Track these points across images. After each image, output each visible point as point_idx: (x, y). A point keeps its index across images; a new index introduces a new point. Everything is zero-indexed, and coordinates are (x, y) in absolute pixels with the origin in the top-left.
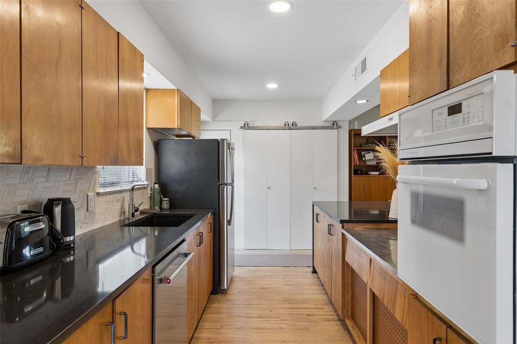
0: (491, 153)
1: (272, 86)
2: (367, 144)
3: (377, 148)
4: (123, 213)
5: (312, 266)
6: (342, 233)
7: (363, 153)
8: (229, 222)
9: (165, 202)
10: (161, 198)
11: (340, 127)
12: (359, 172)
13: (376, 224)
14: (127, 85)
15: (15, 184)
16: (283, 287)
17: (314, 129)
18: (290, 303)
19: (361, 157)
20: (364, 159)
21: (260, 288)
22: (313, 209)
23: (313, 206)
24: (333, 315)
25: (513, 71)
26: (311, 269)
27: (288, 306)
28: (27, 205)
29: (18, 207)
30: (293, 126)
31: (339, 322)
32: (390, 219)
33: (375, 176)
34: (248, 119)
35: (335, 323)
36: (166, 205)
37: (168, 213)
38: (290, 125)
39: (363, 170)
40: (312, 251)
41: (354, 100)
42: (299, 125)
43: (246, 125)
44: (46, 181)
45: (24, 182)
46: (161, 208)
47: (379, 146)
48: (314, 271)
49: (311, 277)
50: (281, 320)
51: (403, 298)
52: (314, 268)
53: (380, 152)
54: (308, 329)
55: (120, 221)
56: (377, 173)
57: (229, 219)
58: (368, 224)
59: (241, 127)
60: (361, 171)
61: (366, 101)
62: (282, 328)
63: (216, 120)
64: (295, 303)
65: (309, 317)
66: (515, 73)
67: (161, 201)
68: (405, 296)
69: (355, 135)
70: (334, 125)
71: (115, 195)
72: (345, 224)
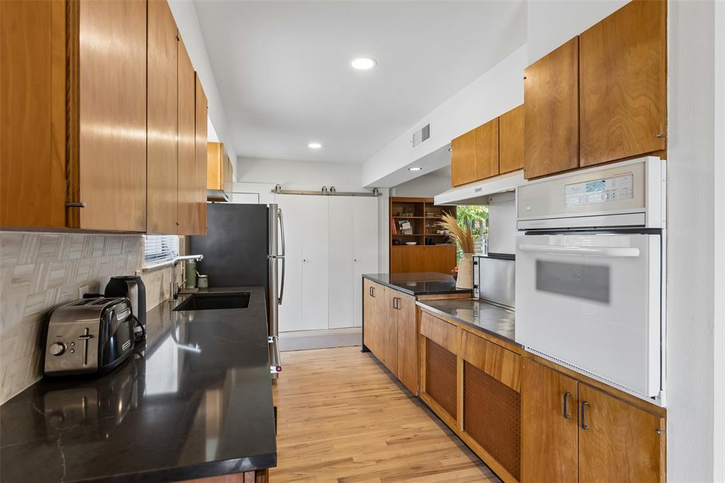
0: (644, 226)
1: (315, 146)
2: (404, 212)
3: (444, 218)
4: (162, 294)
5: (361, 344)
6: (417, 305)
7: (400, 222)
8: (280, 300)
9: (204, 280)
10: (197, 275)
11: (381, 194)
12: (397, 243)
13: (448, 295)
14: (199, 139)
15: (78, 259)
16: (338, 369)
17: (353, 195)
18: (351, 386)
19: (398, 226)
20: (401, 228)
21: (313, 374)
22: (363, 283)
23: (363, 280)
24: (400, 393)
25: (659, 158)
26: (361, 348)
27: (351, 389)
28: (87, 286)
29: (80, 289)
30: (332, 192)
31: (409, 400)
32: (457, 289)
33: (412, 246)
34: (281, 182)
35: (404, 401)
36: (203, 283)
37: (207, 292)
38: (329, 190)
39: (400, 240)
40: (361, 328)
41: (408, 168)
42: (337, 191)
43: (278, 189)
44: (103, 255)
45: (84, 257)
46: (196, 287)
47: (445, 215)
48: (365, 350)
49: (364, 358)
50: (350, 405)
51: (512, 363)
52: (364, 346)
53: (445, 222)
54: (381, 411)
55: (159, 304)
56: (415, 243)
57: (279, 297)
58: (439, 295)
59: (272, 191)
60: (398, 241)
61: (419, 169)
62: (354, 414)
63: (241, 181)
64: (358, 386)
65: (378, 398)
66: (661, 159)
67: (197, 278)
68: (514, 362)
69: (393, 203)
70: (375, 192)
71: (155, 273)
72: (419, 296)
